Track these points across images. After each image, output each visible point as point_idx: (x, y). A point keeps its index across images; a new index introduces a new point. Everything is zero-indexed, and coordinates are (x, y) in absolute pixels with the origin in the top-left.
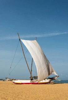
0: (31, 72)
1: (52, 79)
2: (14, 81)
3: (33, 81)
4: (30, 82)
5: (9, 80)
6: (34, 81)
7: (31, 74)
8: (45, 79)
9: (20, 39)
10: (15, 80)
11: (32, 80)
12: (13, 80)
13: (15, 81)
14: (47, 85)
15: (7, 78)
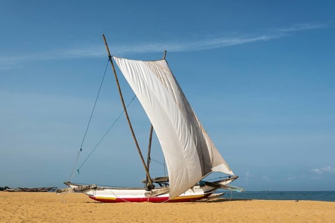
0: (148, 163)
1: (216, 185)
2: (91, 192)
3: (155, 193)
4: (143, 196)
5: (75, 190)
6: (159, 192)
7: (148, 170)
8: (192, 188)
9: (110, 57)
10: (95, 188)
11: (150, 188)
12: (88, 188)
13: (97, 191)
14: (198, 204)
15: (68, 184)
